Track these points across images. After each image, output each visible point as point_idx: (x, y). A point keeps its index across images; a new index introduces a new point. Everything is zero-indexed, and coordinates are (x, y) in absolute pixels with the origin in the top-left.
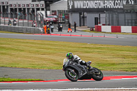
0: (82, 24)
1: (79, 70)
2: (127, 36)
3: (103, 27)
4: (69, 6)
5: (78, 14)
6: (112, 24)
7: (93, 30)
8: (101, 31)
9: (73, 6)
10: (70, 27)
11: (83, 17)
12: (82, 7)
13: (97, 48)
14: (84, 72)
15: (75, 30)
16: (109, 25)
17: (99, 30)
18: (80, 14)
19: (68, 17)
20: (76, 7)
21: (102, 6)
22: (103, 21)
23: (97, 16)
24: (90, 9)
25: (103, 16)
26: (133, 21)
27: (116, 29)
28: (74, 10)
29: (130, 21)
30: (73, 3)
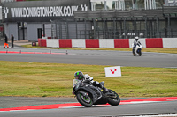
0: (21, 37)
1: (93, 92)
2: (80, 52)
3: (48, 41)
4: (4, 15)
5: (16, 25)
6: (61, 37)
7: (35, 45)
8: (45, 46)
9: (9, 14)
10: (6, 42)
11: (23, 29)
12: (21, 15)
13: (42, 68)
14: (99, 95)
15: (13, 46)
16: (56, 38)
17: (43, 44)
18: (19, 24)
19: (3, 29)
20: (13, 15)
21: (47, 13)
22: (48, 33)
23: (41, 26)
24: (31, 18)
25: (48, 26)
26: (88, 33)
27: (65, 44)
28: (10, 20)
29: (83, 33)
30: (10, 11)
